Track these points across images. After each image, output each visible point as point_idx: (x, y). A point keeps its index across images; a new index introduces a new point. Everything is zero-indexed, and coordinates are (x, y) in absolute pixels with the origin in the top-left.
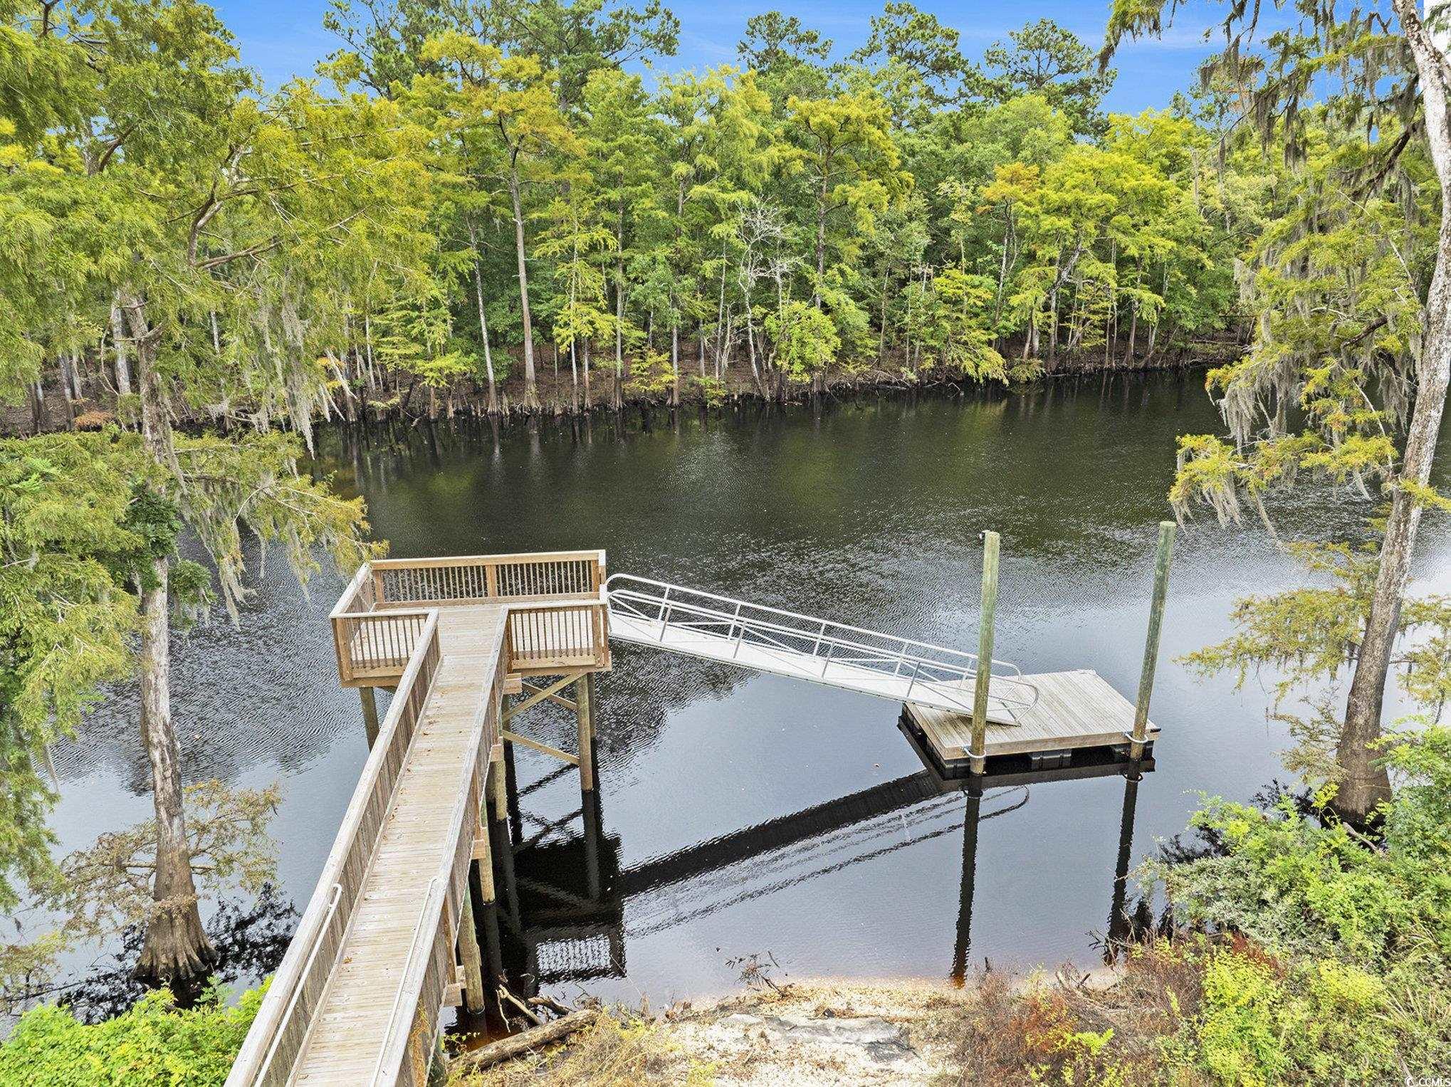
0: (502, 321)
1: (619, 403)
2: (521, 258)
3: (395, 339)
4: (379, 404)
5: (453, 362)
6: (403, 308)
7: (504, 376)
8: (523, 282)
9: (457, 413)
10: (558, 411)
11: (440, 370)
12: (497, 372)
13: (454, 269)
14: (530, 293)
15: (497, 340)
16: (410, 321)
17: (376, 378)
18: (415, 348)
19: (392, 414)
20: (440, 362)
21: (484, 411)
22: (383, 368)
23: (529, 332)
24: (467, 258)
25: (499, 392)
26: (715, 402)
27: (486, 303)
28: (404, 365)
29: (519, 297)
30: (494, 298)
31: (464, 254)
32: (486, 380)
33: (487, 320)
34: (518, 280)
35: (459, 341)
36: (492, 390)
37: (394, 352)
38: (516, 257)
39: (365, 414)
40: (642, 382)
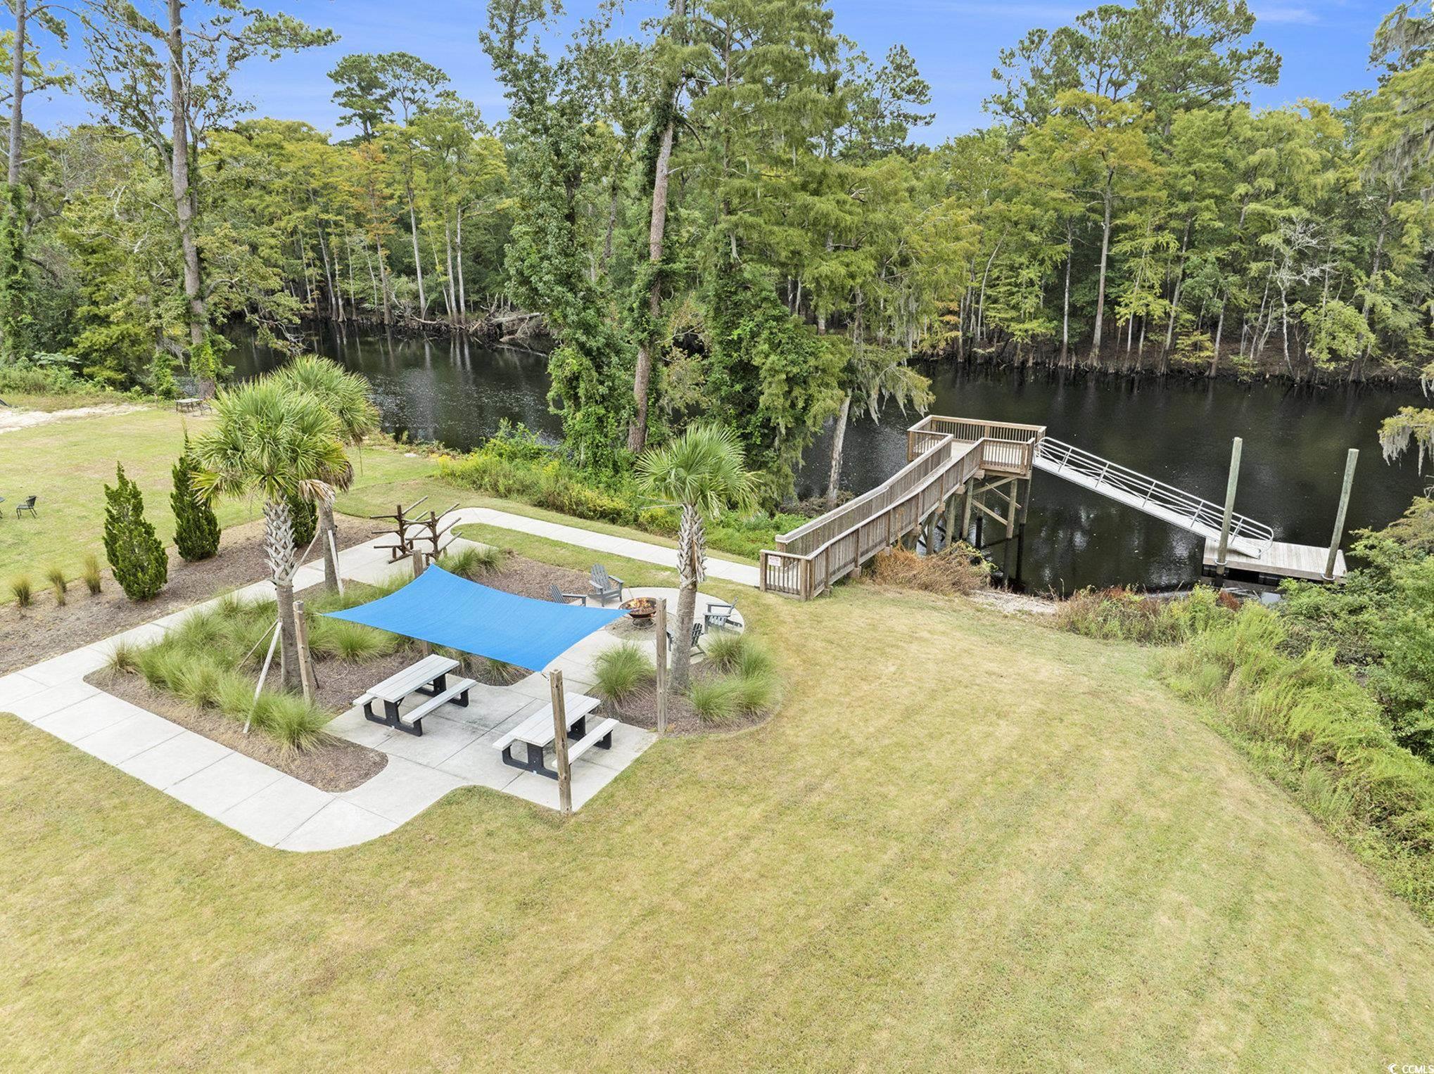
0: (1081, 298)
1: (1163, 369)
2: (1105, 252)
3: (999, 306)
4: (980, 351)
5: (1037, 326)
6: (1010, 284)
7: (1077, 339)
8: (1103, 271)
9: (1036, 364)
10: (1111, 371)
11: (1026, 331)
12: (1071, 337)
13: (1051, 258)
14: (1107, 279)
15: (1075, 312)
16: (1012, 294)
17: (982, 333)
18: (1013, 314)
19: (988, 360)
20: (1027, 326)
21: (1055, 365)
22: (987, 325)
23: (1101, 308)
24: (1062, 251)
25: (1069, 350)
26: (1245, 378)
27: (1071, 283)
28: (1004, 325)
29: (1099, 281)
30: (1080, 281)
31: (1060, 248)
32: (1062, 342)
33: (1070, 296)
34: (1099, 268)
35: (1047, 311)
36: (1065, 350)
37: (996, 315)
38: (1101, 250)
39: (970, 358)
40: (1184, 355)
